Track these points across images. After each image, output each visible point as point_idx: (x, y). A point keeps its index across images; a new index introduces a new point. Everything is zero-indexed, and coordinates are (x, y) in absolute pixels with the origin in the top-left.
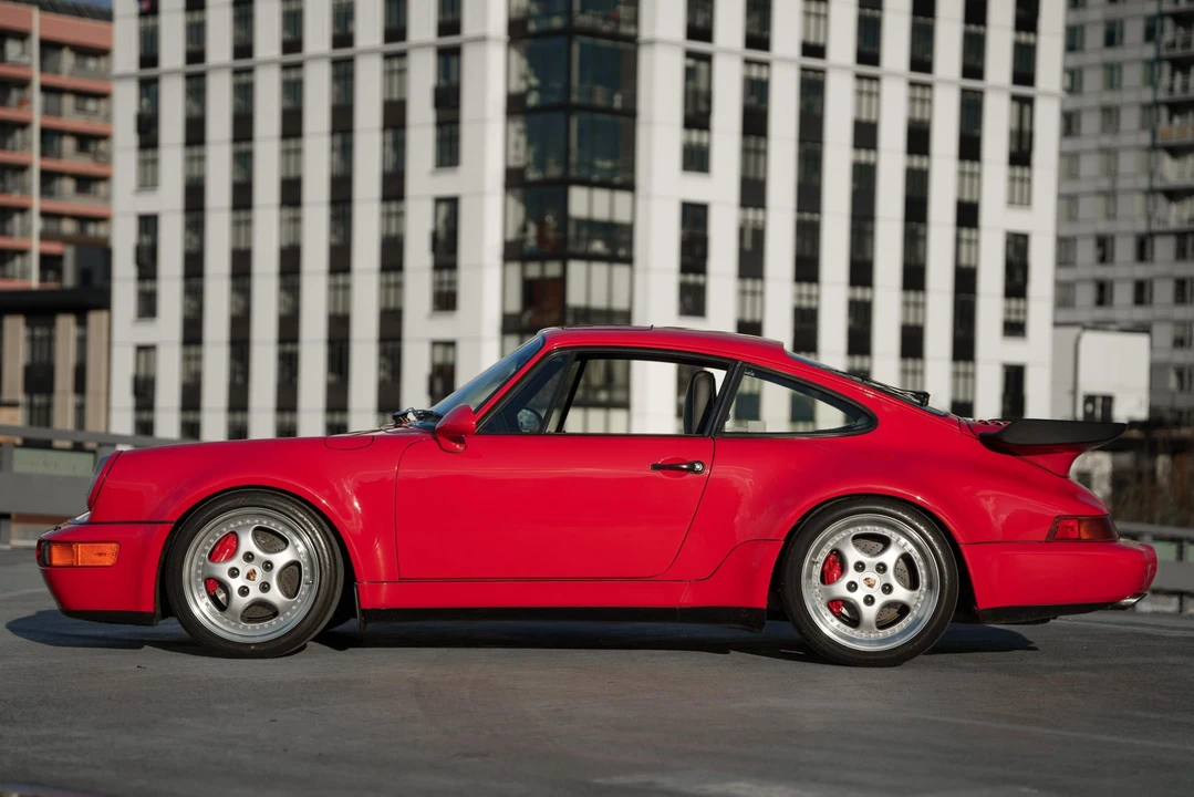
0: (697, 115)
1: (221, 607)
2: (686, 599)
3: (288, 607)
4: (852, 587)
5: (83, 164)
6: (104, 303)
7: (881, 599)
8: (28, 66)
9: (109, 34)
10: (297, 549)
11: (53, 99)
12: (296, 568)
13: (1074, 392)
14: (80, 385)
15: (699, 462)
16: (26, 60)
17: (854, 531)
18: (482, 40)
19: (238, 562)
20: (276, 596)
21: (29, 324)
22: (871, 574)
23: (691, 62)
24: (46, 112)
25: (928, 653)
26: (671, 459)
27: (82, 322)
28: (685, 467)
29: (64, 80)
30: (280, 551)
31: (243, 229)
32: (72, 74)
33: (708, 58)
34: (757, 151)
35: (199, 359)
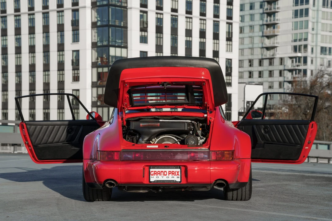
0: (144, 28)
13: (244, 101)
18: (85, 7)
23: (141, 13)
31: (19, 59)
33: (146, 12)
34: (160, 38)
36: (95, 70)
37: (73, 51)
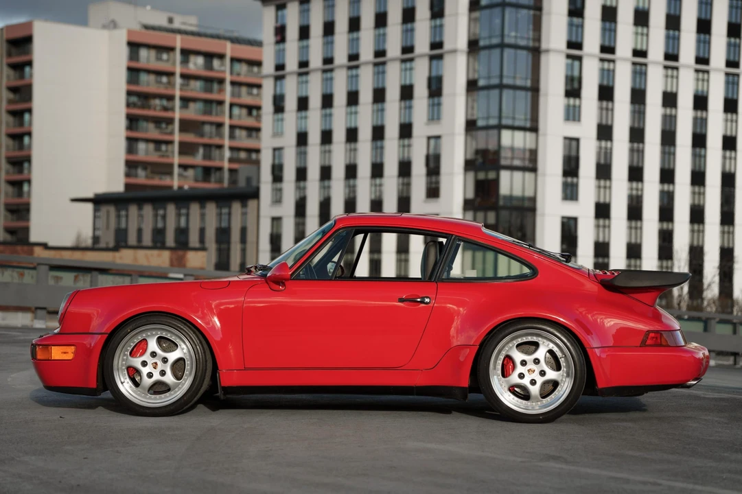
0: (573, 90)
1: (137, 384)
2: (419, 380)
3: (177, 385)
4: (521, 376)
5: (250, 122)
6: (255, 195)
7: (540, 380)
8: (224, 72)
9: (261, 53)
10: (182, 351)
11: (236, 89)
12: (182, 362)
14: (243, 240)
15: (427, 297)
16: (223, 68)
17: (516, 342)
18: (454, 51)
19: (146, 357)
20: (169, 378)
21: (219, 207)
22: (531, 366)
23: (570, 61)
24: (233, 95)
25: (570, 413)
26: (411, 295)
27: (244, 205)
28: (419, 300)
29: (242, 79)
30: (173, 351)
31: (327, 155)
32: (245, 76)
33: (579, 58)
34: (607, 109)
35: (304, 224)
36: (471, 175)
37: (429, 138)
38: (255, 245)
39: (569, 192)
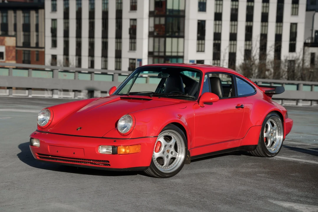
6: (43, 7)
13: (312, 30)
14: (37, 30)
27: (37, 12)
35: (68, 23)
38: (43, 33)
39: (201, 7)
